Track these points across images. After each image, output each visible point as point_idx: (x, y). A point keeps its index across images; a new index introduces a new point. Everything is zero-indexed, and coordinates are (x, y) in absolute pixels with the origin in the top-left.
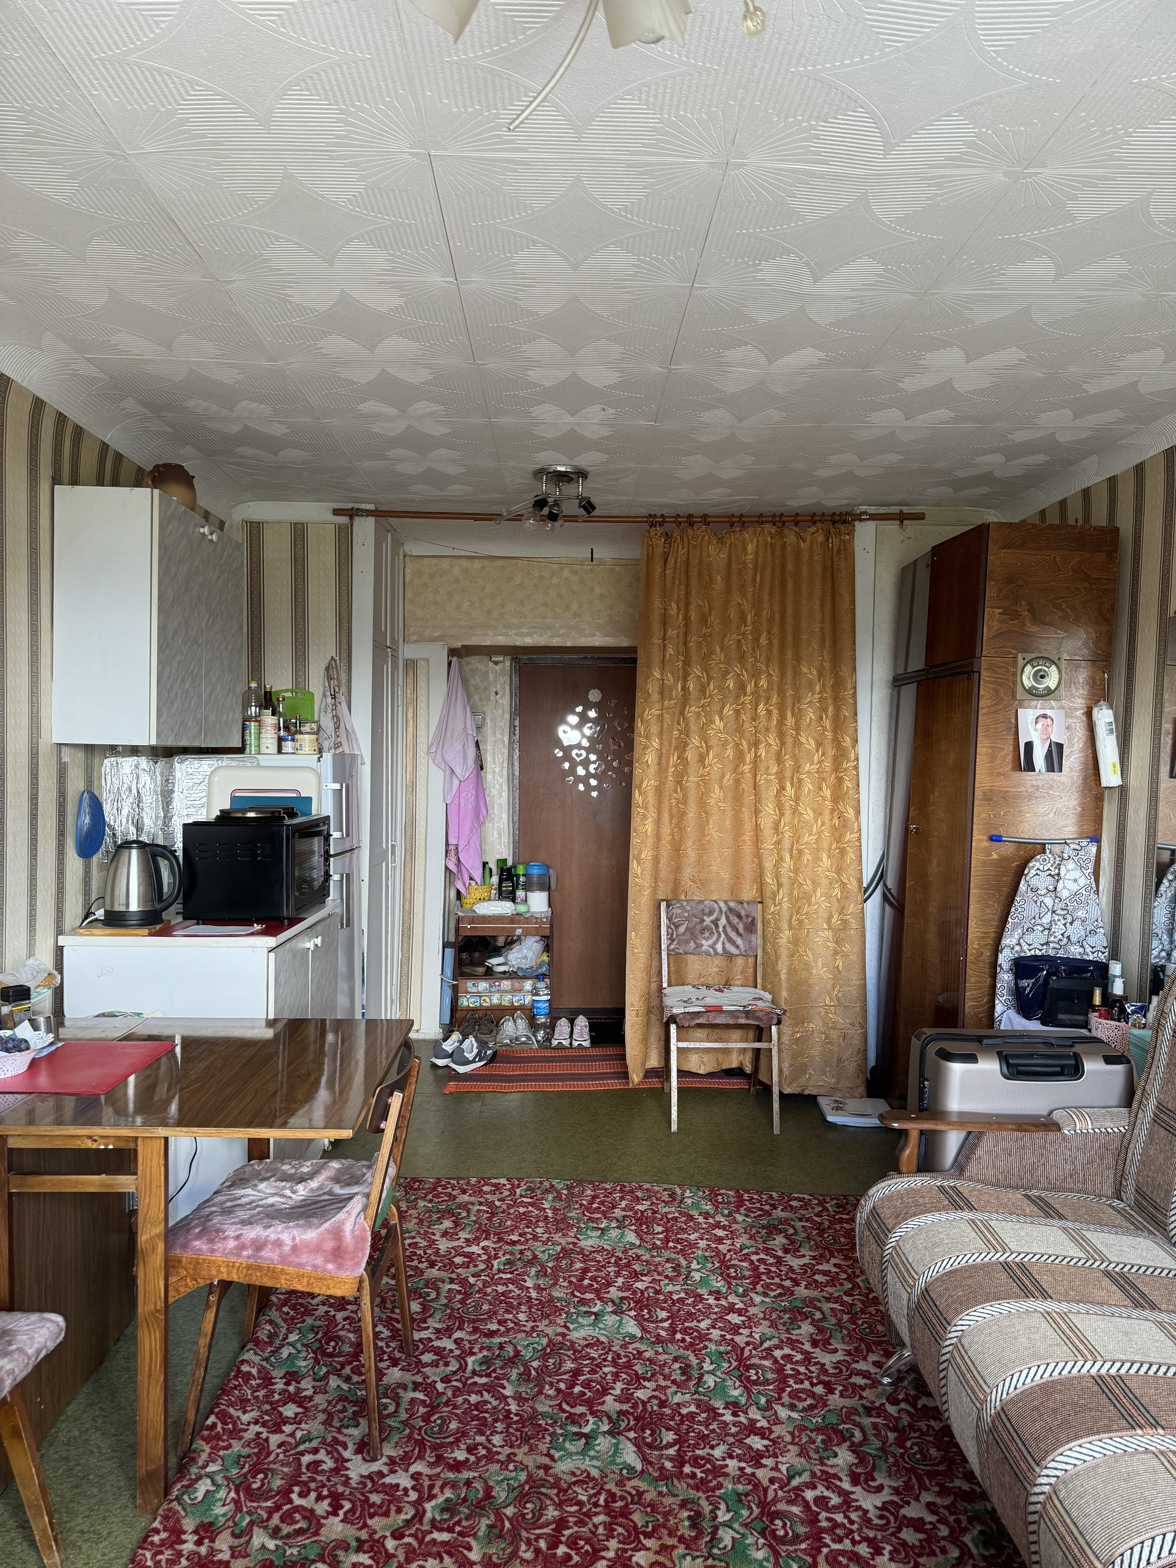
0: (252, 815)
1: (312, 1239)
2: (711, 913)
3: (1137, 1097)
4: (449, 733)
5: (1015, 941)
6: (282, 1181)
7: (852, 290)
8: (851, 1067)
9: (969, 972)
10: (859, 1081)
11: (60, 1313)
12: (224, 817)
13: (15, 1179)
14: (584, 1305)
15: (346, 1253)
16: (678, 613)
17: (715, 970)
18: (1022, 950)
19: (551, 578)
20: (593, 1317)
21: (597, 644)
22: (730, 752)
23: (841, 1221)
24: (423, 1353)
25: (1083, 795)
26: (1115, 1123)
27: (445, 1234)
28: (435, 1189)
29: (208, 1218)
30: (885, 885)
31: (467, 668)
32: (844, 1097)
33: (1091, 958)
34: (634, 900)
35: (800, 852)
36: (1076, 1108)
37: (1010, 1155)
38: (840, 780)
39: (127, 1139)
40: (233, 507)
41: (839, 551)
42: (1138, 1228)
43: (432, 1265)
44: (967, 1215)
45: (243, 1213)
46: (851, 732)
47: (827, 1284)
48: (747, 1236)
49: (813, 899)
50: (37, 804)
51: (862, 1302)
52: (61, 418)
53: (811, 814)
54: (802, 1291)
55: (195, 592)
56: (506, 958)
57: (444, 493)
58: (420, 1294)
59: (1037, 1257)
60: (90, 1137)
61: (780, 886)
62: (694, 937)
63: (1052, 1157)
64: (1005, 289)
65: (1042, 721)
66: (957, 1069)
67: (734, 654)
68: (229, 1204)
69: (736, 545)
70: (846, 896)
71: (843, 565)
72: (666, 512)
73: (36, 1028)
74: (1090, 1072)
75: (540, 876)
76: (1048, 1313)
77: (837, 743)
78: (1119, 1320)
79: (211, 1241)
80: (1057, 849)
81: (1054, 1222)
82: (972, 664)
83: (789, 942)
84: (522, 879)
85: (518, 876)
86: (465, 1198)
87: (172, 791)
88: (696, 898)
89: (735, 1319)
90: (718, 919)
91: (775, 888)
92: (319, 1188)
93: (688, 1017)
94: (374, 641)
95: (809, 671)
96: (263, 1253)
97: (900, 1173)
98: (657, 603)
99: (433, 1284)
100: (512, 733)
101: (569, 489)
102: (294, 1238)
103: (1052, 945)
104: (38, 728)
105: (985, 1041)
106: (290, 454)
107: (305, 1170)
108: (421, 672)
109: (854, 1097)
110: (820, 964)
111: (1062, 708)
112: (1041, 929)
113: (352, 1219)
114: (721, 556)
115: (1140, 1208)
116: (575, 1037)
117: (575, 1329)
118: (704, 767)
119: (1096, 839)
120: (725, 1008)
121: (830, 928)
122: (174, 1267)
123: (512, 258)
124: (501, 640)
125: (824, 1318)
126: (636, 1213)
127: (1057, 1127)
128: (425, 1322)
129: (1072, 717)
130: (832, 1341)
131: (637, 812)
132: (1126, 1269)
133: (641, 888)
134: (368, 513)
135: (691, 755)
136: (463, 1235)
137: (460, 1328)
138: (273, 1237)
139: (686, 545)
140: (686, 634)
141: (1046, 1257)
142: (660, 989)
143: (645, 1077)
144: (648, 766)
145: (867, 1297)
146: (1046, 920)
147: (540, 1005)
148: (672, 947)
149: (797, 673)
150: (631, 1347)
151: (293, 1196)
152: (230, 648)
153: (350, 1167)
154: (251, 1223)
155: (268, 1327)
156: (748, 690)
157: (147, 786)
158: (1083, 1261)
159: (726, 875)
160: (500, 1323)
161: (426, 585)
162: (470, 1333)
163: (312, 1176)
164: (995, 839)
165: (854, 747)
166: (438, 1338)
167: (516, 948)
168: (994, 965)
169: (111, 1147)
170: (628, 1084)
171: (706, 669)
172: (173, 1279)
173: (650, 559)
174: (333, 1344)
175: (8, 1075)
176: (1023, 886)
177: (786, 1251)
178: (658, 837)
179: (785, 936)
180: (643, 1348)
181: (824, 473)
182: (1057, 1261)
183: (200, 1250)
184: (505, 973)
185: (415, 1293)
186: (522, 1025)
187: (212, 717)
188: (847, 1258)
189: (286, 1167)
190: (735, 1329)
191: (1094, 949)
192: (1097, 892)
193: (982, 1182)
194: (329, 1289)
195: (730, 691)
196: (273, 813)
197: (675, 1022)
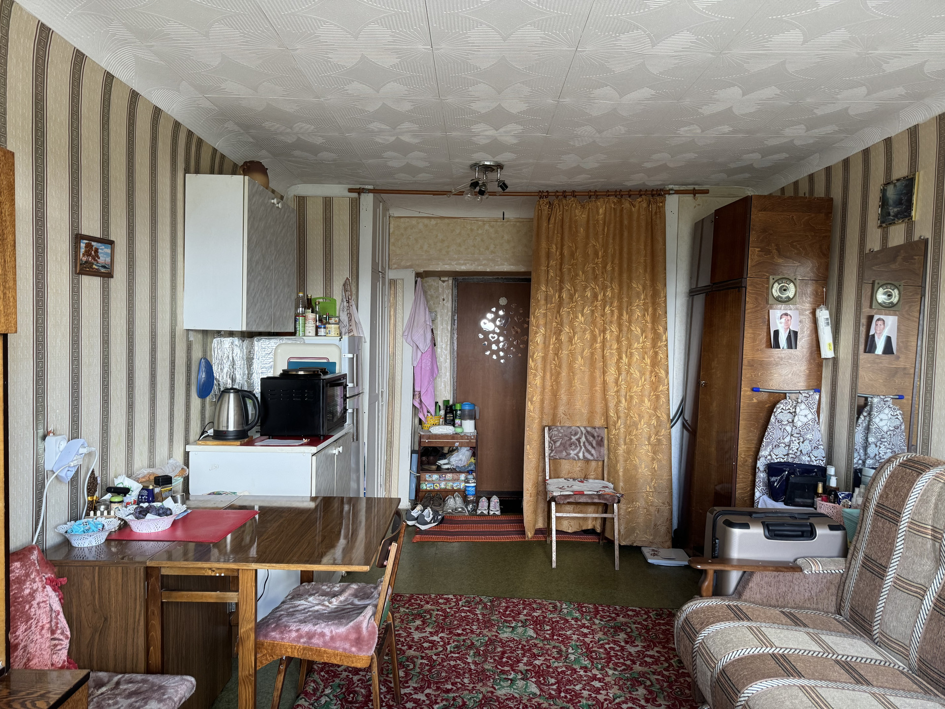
0: (301, 373)
1: (343, 632)
2: (576, 434)
3: (850, 552)
4: (415, 324)
5: (767, 453)
6: (322, 596)
7: (675, 52)
8: (663, 529)
9: (739, 472)
10: (667, 538)
11: (193, 676)
12: (285, 374)
13: (165, 593)
14: (504, 674)
15: (363, 641)
16: (556, 251)
17: (578, 469)
18: (772, 459)
19: (478, 230)
20: (510, 682)
21: (505, 270)
22: (588, 336)
23: (659, 624)
24: (406, 702)
25: (810, 363)
26: (837, 567)
27: (417, 629)
28: (410, 601)
29: (279, 618)
30: (684, 418)
31: (426, 285)
32: (658, 548)
33: (815, 464)
34: (529, 426)
35: (631, 397)
36: (812, 557)
37: (770, 586)
38: (656, 354)
39: (233, 570)
40: (289, 187)
41: (656, 213)
42: (853, 633)
43: (410, 647)
44: (746, 623)
45: (300, 615)
46: (663, 323)
47: (653, 663)
48: (602, 633)
49: (639, 426)
50: (174, 366)
51: (675, 675)
52: (190, 134)
53: (638, 374)
54: (637, 668)
55: (268, 238)
56: (449, 460)
57: (414, 179)
58: (404, 665)
59: (793, 650)
60: (210, 569)
61: (618, 418)
62: (565, 449)
63: (796, 588)
64: (771, 50)
65: (784, 318)
66: (737, 532)
67: (590, 276)
68: (291, 610)
69: (592, 209)
70: (659, 424)
71: (658, 221)
72: (550, 190)
73: (175, 501)
74: (821, 535)
75: (470, 410)
76: (802, 686)
77: (654, 330)
78: (847, 691)
79: (282, 633)
80: (793, 396)
81: (801, 629)
82: (741, 282)
83: (624, 452)
84: (459, 412)
85: (456, 411)
86: (429, 607)
87: (253, 359)
88: (566, 425)
89: (597, 684)
90: (580, 438)
91: (616, 419)
92: (345, 601)
93: (563, 498)
94: (372, 268)
95: (637, 286)
96: (313, 641)
97: (701, 596)
98: (544, 244)
99: (411, 659)
100: (453, 324)
101: (492, 176)
102: (331, 632)
103: (790, 456)
104: (176, 320)
105: (754, 515)
106: (325, 155)
107: (336, 589)
108: (399, 286)
109: (664, 548)
110: (643, 466)
111: (797, 309)
112: (784, 445)
113: (366, 621)
114: (583, 216)
115: (854, 622)
116: (491, 508)
117: (499, 689)
118: (572, 345)
119: (818, 390)
120: (585, 493)
121: (649, 444)
122: (259, 648)
123: (467, 33)
124: (447, 268)
125: (652, 684)
126: (533, 617)
127: (799, 569)
128: (407, 683)
129: (803, 315)
130: (657, 699)
131: (531, 373)
132: (848, 659)
133: (533, 419)
134: (370, 191)
135: (564, 337)
136: (428, 629)
137: (429, 687)
138: (319, 631)
139: (561, 209)
140: (561, 264)
141: (798, 651)
142: (545, 480)
143: (535, 534)
144: (538, 344)
145: (678, 672)
146: (787, 440)
147: (470, 489)
148: (552, 455)
149: (630, 287)
150: (534, 701)
151: (330, 605)
152: (288, 272)
153: (363, 588)
154: (305, 622)
155: (312, 684)
156: (599, 298)
157: (238, 355)
158: (821, 654)
159: (585, 411)
160: (453, 684)
161: (402, 234)
162: (435, 690)
163: (341, 593)
164: (755, 390)
165: (665, 333)
166: (415, 693)
167: (455, 454)
168: (754, 468)
169: (223, 575)
170: (525, 538)
171: (574, 286)
172: (259, 656)
173: (539, 218)
174: (352, 695)
175: (160, 530)
176: (773, 419)
177: (627, 642)
178: (543, 387)
179: (622, 449)
180: (541, 701)
181: (648, 165)
182: (805, 654)
183: (275, 638)
184: (448, 469)
185: (401, 665)
186: (459, 501)
187: (278, 314)
188: (664, 647)
189: (324, 587)
190: (597, 691)
191: (817, 458)
192: (818, 423)
193: (753, 603)
194: (353, 663)
195: (588, 298)
196: (314, 371)
197: (555, 501)
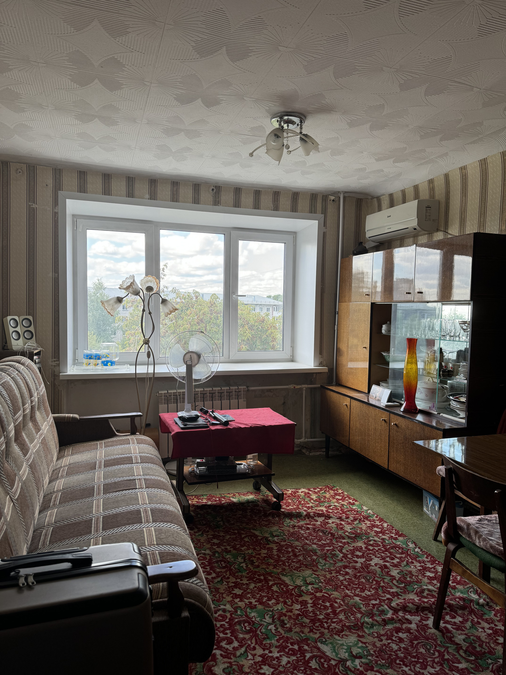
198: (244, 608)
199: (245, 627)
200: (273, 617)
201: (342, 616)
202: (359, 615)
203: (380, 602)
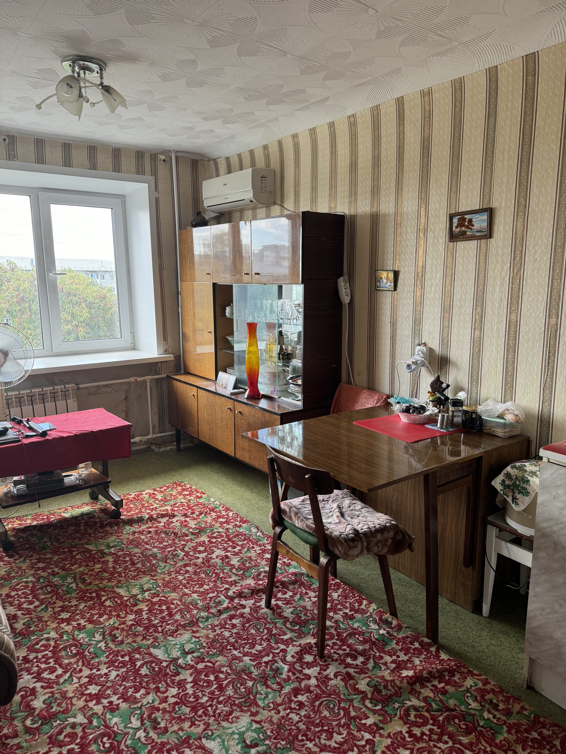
198: (71, 632)
199: (71, 651)
200: (104, 633)
201: (178, 617)
202: (195, 612)
203: (218, 593)
